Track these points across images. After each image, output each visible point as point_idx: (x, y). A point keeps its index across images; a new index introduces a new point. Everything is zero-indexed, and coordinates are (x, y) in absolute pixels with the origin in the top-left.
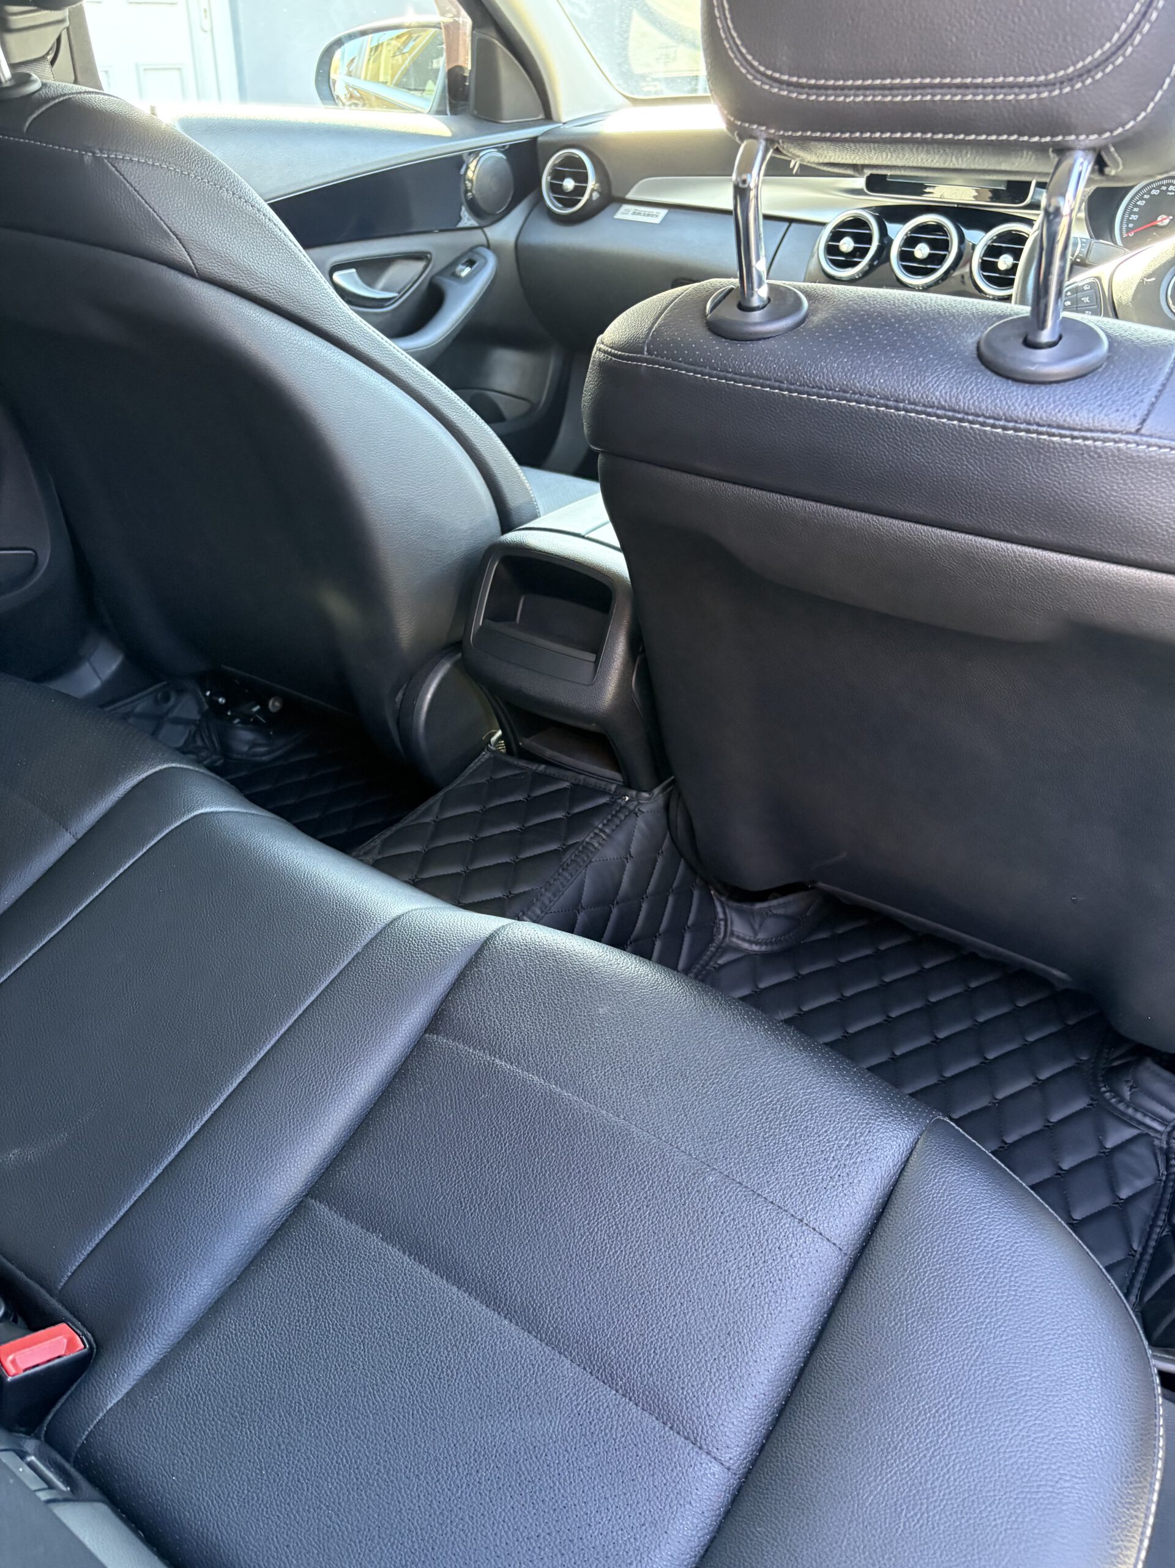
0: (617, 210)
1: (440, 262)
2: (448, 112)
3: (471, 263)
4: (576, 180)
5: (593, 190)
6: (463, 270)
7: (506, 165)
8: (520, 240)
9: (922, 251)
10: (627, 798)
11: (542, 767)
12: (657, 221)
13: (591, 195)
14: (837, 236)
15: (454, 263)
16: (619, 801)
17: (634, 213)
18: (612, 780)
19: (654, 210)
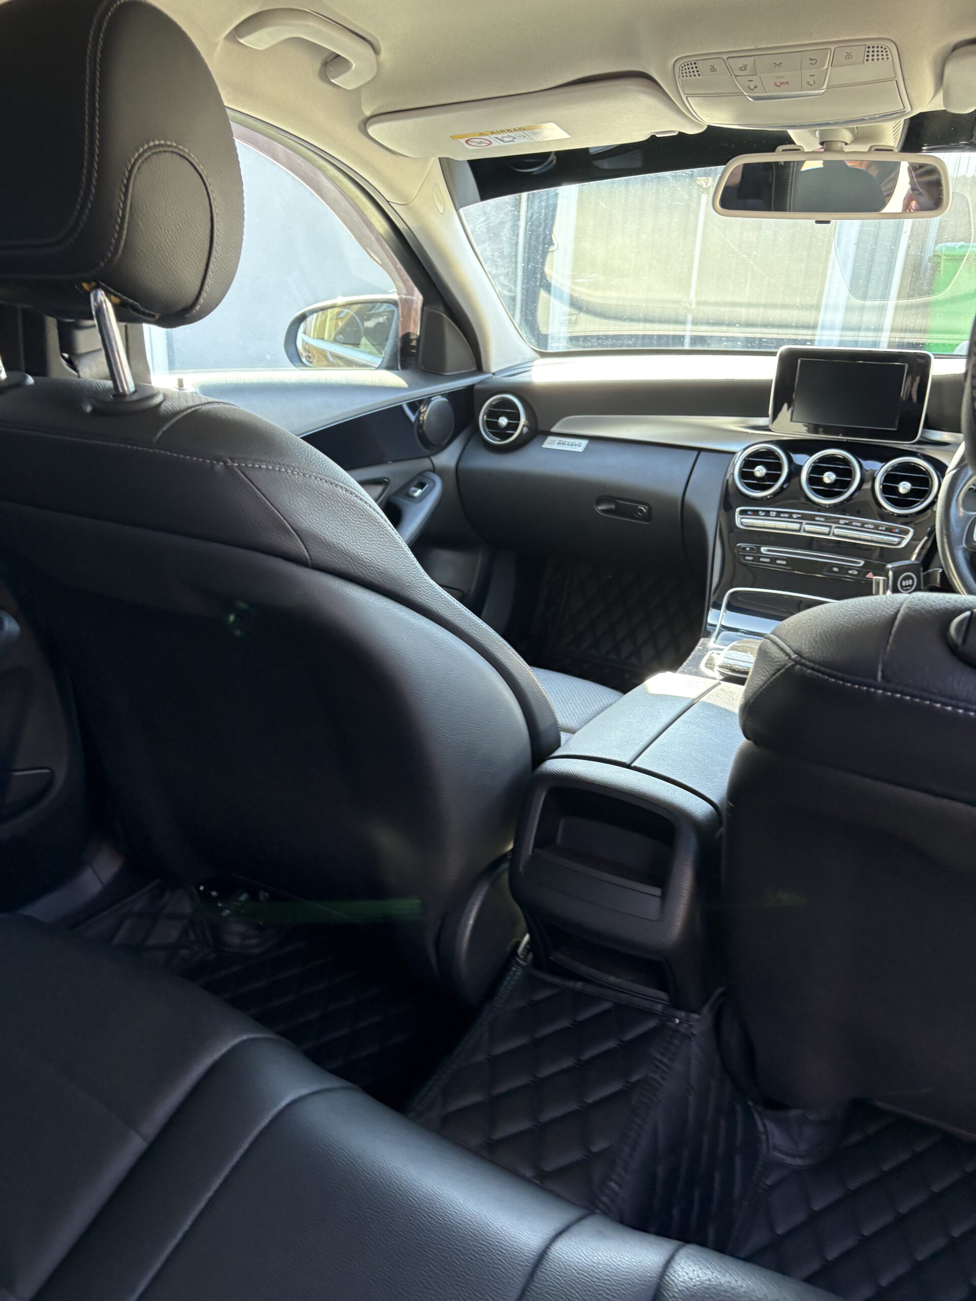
0: (545, 439)
1: (395, 485)
2: (399, 368)
3: (421, 485)
4: (509, 418)
5: (524, 426)
6: (415, 491)
7: (450, 407)
8: (461, 464)
9: (829, 477)
10: (677, 1021)
11: (579, 985)
12: (580, 449)
13: (522, 430)
14: (749, 463)
15: (407, 485)
16: (669, 1024)
17: (559, 443)
18: (656, 1000)
19: (577, 441)
